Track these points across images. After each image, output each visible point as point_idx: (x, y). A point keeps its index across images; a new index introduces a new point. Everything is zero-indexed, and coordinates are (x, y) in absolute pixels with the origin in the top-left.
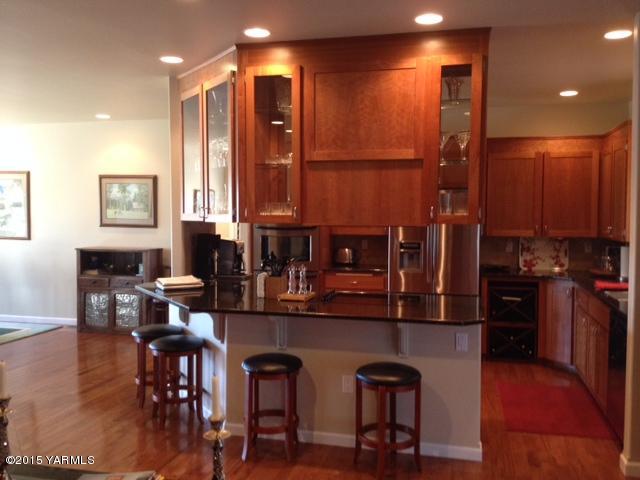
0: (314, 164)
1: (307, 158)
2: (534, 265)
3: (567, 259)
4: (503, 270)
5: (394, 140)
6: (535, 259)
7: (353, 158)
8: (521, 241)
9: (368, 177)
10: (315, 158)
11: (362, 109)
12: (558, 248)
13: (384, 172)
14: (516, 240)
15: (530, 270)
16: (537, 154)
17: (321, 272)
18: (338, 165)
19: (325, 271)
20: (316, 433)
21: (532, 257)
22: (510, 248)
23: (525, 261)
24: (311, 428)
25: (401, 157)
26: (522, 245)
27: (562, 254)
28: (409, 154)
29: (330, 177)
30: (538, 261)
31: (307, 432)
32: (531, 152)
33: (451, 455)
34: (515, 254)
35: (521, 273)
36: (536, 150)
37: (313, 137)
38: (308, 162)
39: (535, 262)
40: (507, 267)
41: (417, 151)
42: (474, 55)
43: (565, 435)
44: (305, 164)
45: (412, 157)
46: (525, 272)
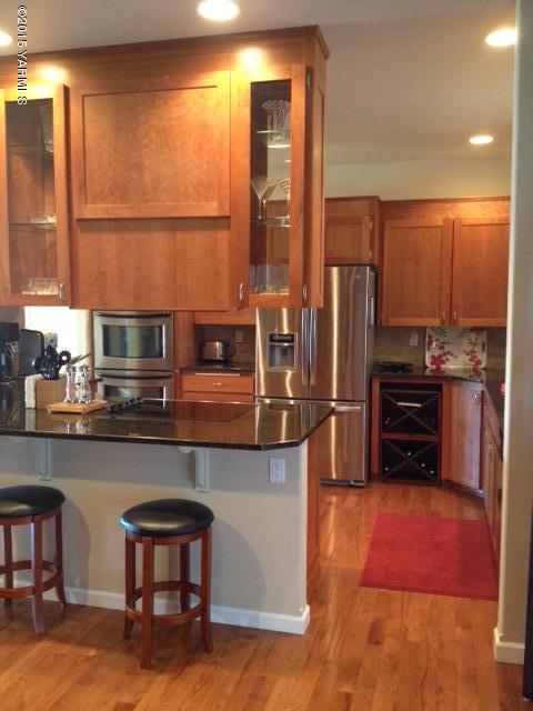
0: (86, 223)
1: (76, 215)
2: (443, 362)
3: (485, 355)
4: (403, 368)
5: (191, 189)
6: (445, 354)
7: (137, 215)
8: (428, 332)
9: (159, 241)
10: (88, 215)
11: (147, 145)
12: (474, 341)
13: (179, 235)
14: (422, 330)
15: (438, 369)
16: (446, 220)
17: (177, 371)
18: (118, 224)
19: (181, 370)
20: (90, 592)
21: (441, 352)
22: (414, 340)
23: (433, 357)
24: (85, 585)
25: (201, 214)
26: (430, 337)
27: (478, 349)
28: (211, 209)
29: (109, 241)
30: (448, 356)
31: (80, 590)
32: (438, 218)
33: (262, 626)
34: (422, 348)
35: (428, 372)
36: (444, 216)
37: (83, 185)
38: (78, 220)
39: (444, 358)
40: (410, 365)
41: (221, 205)
42: (294, 66)
43: (435, 593)
44: (75, 224)
45: (215, 214)
46: (432, 371)
